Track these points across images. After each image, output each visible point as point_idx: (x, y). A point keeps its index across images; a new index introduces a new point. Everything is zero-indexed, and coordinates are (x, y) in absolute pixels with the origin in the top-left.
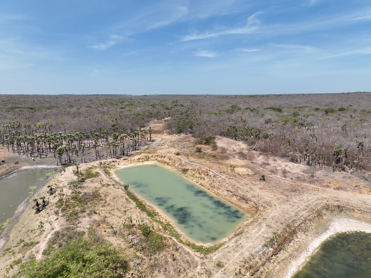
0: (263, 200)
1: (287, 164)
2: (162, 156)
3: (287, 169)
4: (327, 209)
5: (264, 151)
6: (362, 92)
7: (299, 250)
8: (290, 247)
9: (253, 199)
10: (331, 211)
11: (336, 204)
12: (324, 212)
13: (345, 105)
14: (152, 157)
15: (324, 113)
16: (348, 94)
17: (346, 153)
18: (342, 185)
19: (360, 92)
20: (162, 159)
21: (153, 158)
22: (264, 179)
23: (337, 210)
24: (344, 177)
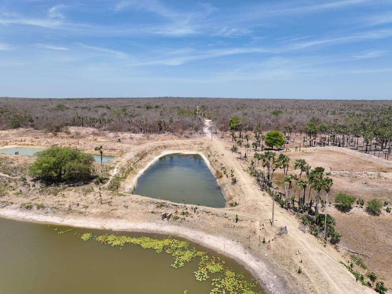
0: (125, 147)
1: (131, 134)
2: (22, 141)
3: (132, 136)
4: (159, 148)
5: (111, 130)
6: (169, 97)
7: (150, 159)
8: (146, 158)
9: (118, 148)
10: (161, 148)
11: (163, 145)
12: (158, 148)
13: (159, 104)
14: (10, 142)
15: (146, 109)
16: (159, 98)
17: (164, 123)
18: (165, 139)
19: (168, 97)
20: (23, 143)
21: (12, 143)
22: (120, 141)
23: (164, 148)
24: (165, 136)
